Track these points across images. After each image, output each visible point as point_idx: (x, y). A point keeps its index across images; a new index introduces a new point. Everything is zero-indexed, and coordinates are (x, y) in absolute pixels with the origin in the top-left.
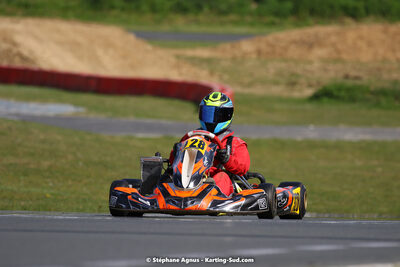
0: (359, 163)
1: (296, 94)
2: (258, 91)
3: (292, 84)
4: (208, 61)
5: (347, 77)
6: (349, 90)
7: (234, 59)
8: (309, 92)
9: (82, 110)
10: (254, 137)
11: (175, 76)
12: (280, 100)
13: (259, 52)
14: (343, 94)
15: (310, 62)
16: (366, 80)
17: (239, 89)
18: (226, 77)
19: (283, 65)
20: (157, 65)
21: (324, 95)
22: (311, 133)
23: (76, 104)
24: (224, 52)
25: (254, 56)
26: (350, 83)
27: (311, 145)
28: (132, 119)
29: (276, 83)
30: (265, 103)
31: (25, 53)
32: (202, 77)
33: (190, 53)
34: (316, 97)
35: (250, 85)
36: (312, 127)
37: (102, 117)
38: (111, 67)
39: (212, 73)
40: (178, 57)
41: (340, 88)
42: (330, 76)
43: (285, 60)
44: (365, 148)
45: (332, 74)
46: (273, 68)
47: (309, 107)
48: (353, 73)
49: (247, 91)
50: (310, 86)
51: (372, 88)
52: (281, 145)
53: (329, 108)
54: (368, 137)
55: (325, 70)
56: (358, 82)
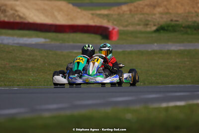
0: (178, 60)
1: (149, 30)
2: (130, 28)
3: (147, 25)
4: (107, 16)
5: (172, 20)
6: (173, 26)
7: (119, 14)
8: (154, 28)
9: (48, 40)
10: (129, 50)
11: (91, 23)
12: (141, 32)
13: (131, 11)
14: (170, 28)
15: (155, 14)
16: (181, 21)
17: (121, 28)
18: (115, 23)
19: (142, 16)
20: (83, 18)
21: (161, 29)
22: (155, 47)
23: (45, 38)
24: (114, 11)
25: (128, 12)
26: (173, 23)
27: (156, 53)
28: (71, 43)
29: (139, 25)
30: (134, 34)
31: (21, 15)
32: (104, 23)
33: (98, 12)
34: (157, 31)
35: (126, 26)
36: (156, 44)
37: (57, 43)
38: (62, 20)
39: (108, 21)
40: (92, 14)
41: (168, 26)
42: (164, 20)
43: (143, 14)
44: (180, 53)
45: (165, 20)
46: (137, 18)
47: (154, 35)
48: (175, 19)
49: (125, 29)
50: (155, 25)
51: (183, 25)
52: (141, 53)
53: (164, 35)
54: (182, 48)
55: (162, 18)
56: (177, 23)
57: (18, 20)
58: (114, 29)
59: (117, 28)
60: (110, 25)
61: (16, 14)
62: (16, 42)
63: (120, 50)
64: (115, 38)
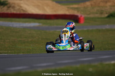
1: (103, 16)
2: (92, 16)
3: (101, 13)
4: (77, 8)
7: (84, 7)
8: (106, 15)
9: (41, 24)
10: (91, 29)
11: (67, 13)
12: (98, 18)
17: (86, 16)
18: (82, 12)
20: (62, 10)
21: (111, 16)
22: (107, 27)
23: (39, 23)
24: (81, 6)
25: (90, 6)
27: (108, 30)
28: (55, 26)
29: (97, 13)
30: (94, 19)
31: (24, 9)
32: (75, 13)
34: (108, 17)
35: (89, 14)
36: (108, 25)
37: (47, 26)
38: (49, 11)
39: (78, 12)
40: (68, 8)
42: (112, 10)
46: (96, 9)
47: (107, 19)
49: (88, 16)
50: (107, 13)
52: (99, 31)
53: (113, 19)
57: (22, 12)
58: (81, 16)
59: (83, 16)
60: (79, 14)
61: (21, 8)
62: (21, 25)
63: (85, 29)
64: (82, 22)
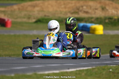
1: (30, 21)
2: (19, 20)
3: (29, 18)
4: (4, 12)
5: (45, 16)
6: (46, 20)
7: (12, 11)
8: (34, 20)
10: (18, 34)
12: (26, 23)
13: (19, 9)
14: (44, 21)
15: (34, 12)
16: (51, 16)
17: (13, 20)
18: (9, 16)
19: (26, 13)
21: (39, 21)
22: (35, 32)
24: (8, 9)
26: (46, 18)
29: (24, 18)
30: (21, 24)
32: (2, 16)
34: (36, 22)
35: (16, 18)
39: (5, 15)
41: (43, 19)
42: (40, 16)
43: (27, 11)
46: (23, 13)
47: (35, 25)
48: (47, 15)
49: (16, 20)
50: (34, 18)
52: (26, 36)
53: (40, 25)
55: (39, 14)
56: (48, 17)
58: (8, 20)
59: (10, 20)
63: (12, 34)
64: (9, 26)
